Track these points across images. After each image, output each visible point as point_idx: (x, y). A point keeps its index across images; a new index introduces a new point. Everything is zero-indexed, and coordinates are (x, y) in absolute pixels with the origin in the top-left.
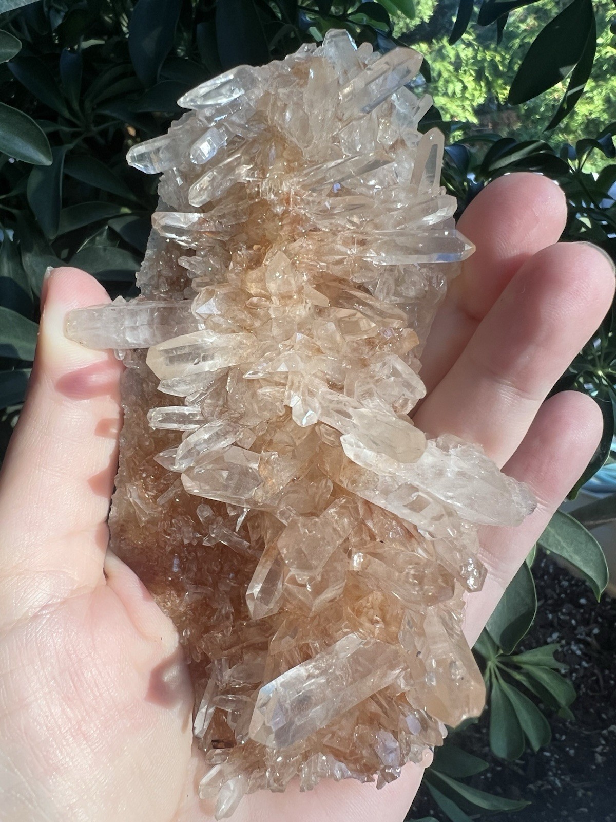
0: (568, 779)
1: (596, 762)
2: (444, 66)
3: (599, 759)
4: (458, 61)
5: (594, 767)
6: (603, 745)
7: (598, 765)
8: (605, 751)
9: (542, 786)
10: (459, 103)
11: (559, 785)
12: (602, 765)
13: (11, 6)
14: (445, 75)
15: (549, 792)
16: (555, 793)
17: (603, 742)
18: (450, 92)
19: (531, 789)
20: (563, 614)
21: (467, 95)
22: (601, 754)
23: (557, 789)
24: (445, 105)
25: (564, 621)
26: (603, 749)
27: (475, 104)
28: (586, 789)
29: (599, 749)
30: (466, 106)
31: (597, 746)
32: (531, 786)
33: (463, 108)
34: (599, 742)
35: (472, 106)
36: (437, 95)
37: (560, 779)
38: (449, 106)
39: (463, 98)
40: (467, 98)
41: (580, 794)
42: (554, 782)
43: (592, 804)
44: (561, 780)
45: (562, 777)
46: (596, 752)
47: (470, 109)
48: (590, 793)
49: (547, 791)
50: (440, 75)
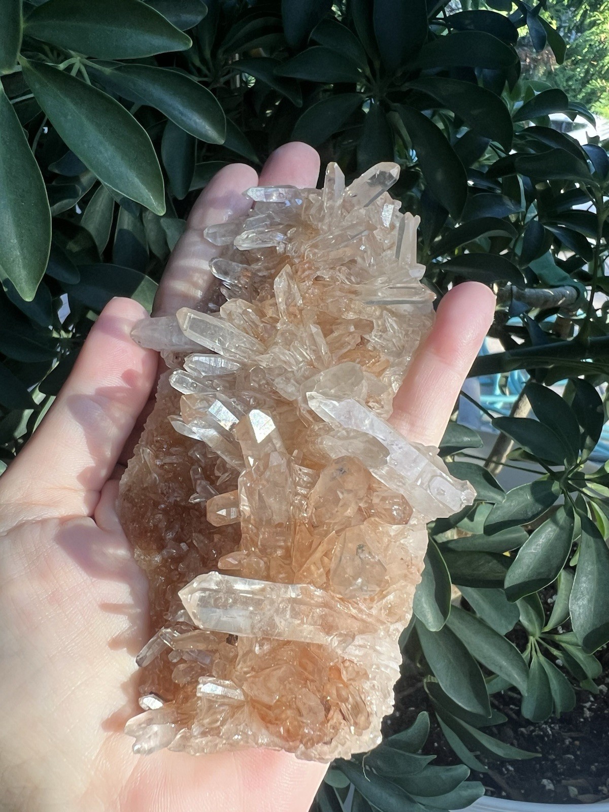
0: (557, 727)
1: (585, 715)
3: (587, 713)
5: (582, 720)
6: (592, 702)
7: (586, 719)
8: (594, 707)
9: (534, 731)
11: (550, 732)
12: (590, 720)
15: (541, 738)
16: (546, 739)
17: (592, 699)
19: (522, 732)
22: (590, 709)
23: (548, 736)
26: (591, 705)
28: (574, 739)
29: (588, 705)
31: (587, 702)
32: (523, 729)
34: (589, 698)
37: (550, 727)
41: (567, 742)
42: (546, 729)
43: (578, 753)
44: (552, 729)
45: (552, 725)
46: (585, 707)
48: (577, 743)
49: (538, 736)
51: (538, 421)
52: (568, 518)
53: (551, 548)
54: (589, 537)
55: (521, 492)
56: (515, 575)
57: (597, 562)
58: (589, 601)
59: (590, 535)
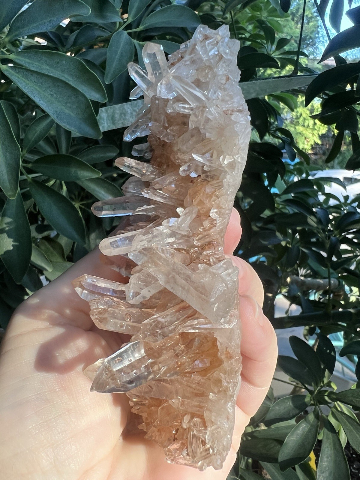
2: (304, 111)
4: (313, 109)
10: (310, 131)
13: (113, 128)
14: (304, 115)
18: (306, 124)
20: (354, 468)
21: (316, 127)
24: (302, 131)
25: (354, 473)
27: (320, 133)
30: (315, 134)
33: (313, 134)
35: (319, 135)
36: (298, 125)
38: (304, 132)
39: (314, 129)
40: (316, 129)
47: (317, 135)
50: (301, 115)
51: (297, 359)
52: (315, 419)
53: (305, 438)
54: (328, 432)
55: (286, 401)
56: (285, 453)
57: (334, 448)
58: (330, 474)
59: (329, 431)
